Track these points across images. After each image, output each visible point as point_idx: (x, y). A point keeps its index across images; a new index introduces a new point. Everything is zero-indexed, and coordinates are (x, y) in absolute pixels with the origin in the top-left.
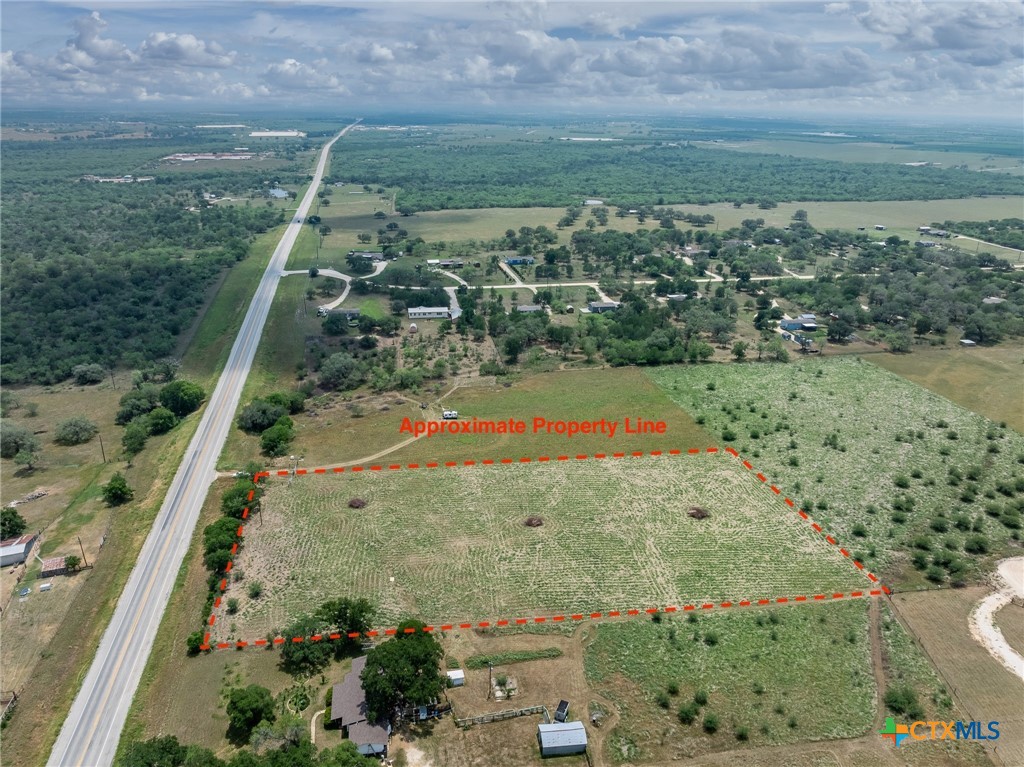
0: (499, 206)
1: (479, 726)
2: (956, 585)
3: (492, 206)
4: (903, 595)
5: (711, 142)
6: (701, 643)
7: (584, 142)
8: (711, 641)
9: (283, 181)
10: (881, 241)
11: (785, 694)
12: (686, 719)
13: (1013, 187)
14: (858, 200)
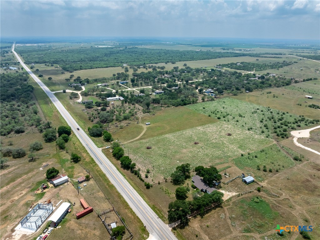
0: (99, 68)
1: (229, 183)
2: (287, 138)
3: (96, 68)
4: (280, 141)
5: (140, 46)
6: (254, 158)
7: (104, 47)
8: (256, 157)
9: (10, 64)
10: (209, 70)
11: (277, 162)
12: (265, 171)
13: (225, 55)
14: (193, 60)
